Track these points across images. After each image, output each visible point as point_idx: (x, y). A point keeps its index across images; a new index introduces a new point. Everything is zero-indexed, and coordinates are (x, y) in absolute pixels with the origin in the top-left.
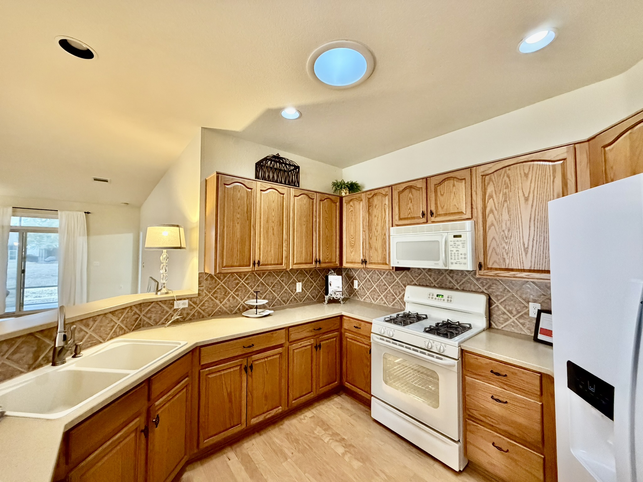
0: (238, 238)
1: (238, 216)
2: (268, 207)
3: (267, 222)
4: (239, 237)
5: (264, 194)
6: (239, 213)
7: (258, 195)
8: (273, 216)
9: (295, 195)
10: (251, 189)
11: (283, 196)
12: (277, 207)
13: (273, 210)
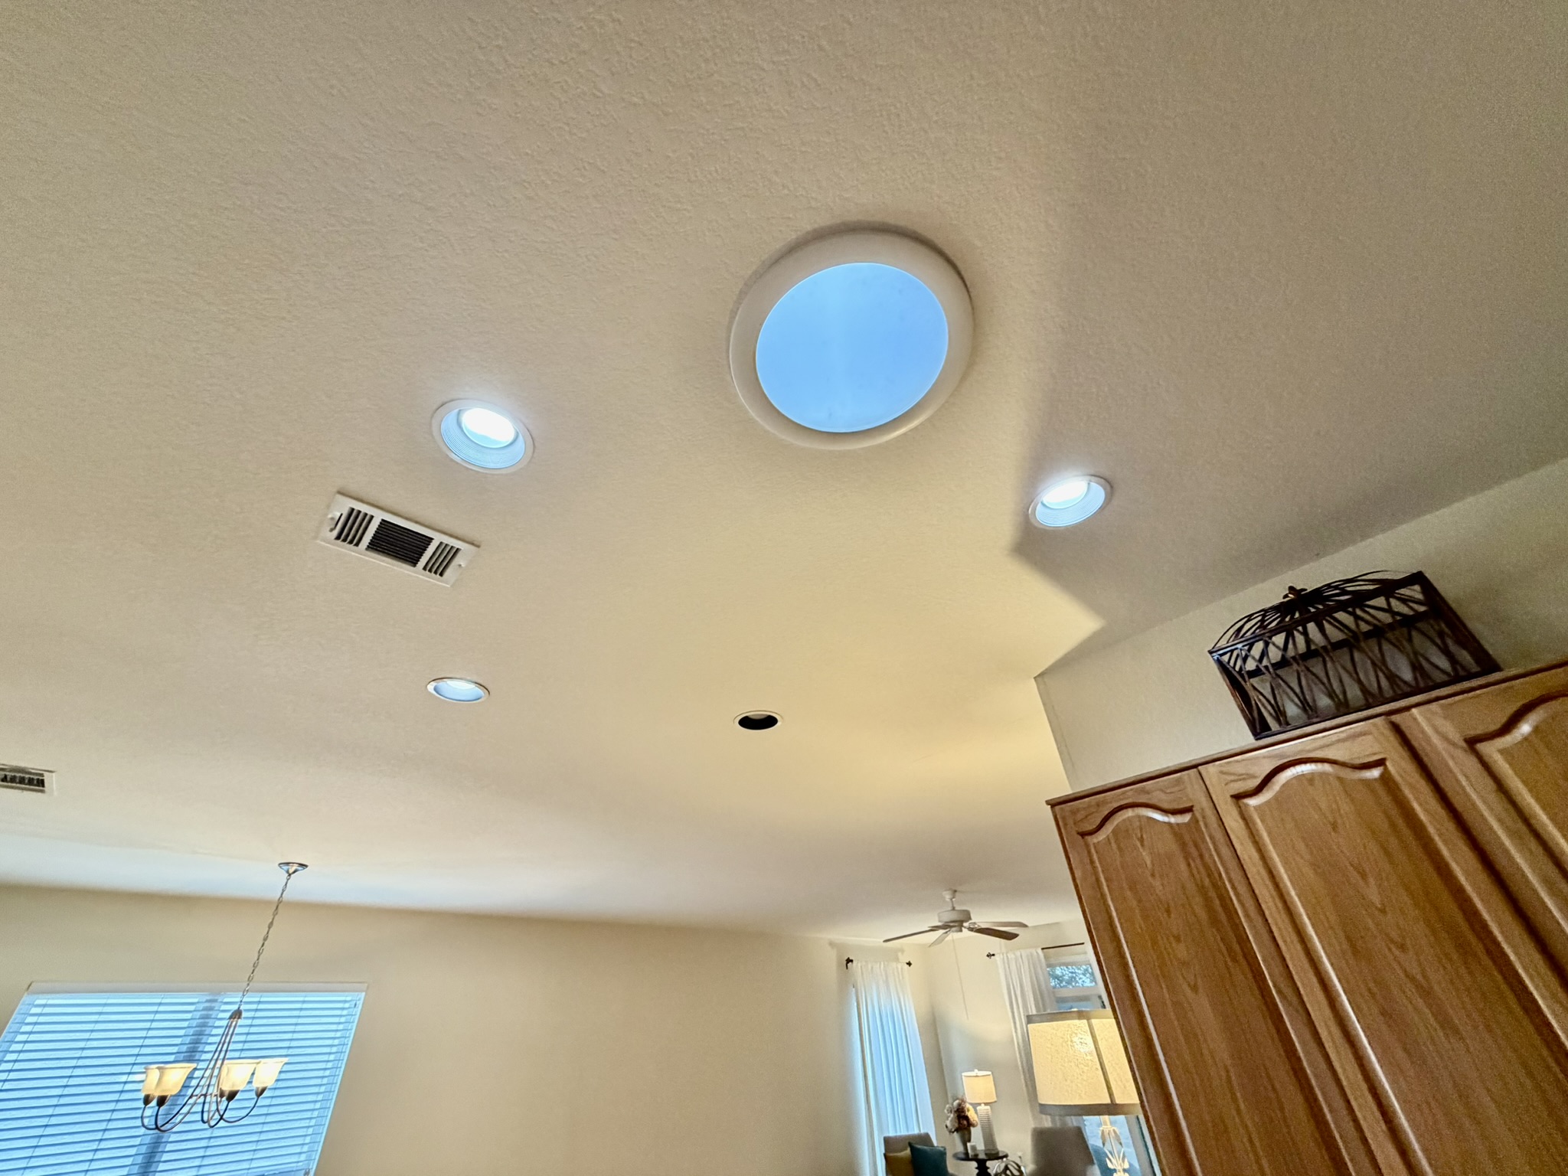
0: (1226, 1067)
1: (1182, 951)
2: (1315, 866)
3: (1355, 952)
4: (1229, 1062)
5: (1257, 808)
6: (1178, 939)
7: (1233, 822)
8: (1383, 911)
9: (1472, 733)
10: (1189, 810)
11: (1386, 771)
12: (1373, 848)
13: (1363, 875)
